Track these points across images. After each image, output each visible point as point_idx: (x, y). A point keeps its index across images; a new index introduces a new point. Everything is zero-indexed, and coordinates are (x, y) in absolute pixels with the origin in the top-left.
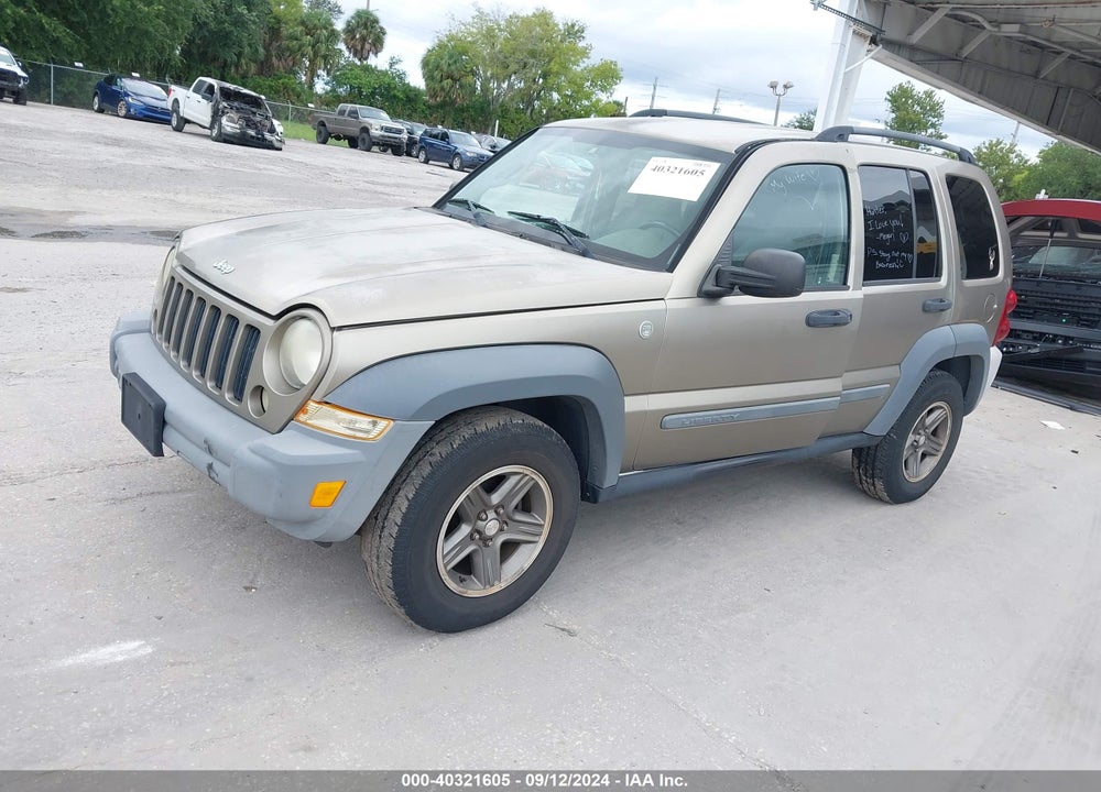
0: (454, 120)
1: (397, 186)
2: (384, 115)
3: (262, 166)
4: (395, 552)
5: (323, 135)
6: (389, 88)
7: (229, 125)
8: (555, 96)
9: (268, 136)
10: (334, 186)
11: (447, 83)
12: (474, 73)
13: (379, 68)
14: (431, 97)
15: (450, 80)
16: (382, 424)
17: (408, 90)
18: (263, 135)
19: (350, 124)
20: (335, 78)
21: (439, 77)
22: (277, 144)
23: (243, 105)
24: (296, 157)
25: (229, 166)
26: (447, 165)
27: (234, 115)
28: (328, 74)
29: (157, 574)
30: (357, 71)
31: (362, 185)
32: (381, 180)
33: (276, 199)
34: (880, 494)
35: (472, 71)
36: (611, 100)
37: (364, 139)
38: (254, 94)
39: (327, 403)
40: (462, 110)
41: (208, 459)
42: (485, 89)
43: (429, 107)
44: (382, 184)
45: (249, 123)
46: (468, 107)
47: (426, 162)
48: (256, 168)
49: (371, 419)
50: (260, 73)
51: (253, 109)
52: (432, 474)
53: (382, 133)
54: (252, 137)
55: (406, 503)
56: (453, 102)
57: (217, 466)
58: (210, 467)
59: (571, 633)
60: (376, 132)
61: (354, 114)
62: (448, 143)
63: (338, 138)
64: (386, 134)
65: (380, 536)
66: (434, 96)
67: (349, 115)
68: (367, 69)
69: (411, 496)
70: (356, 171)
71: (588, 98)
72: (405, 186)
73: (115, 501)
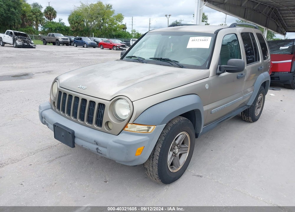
0: (80, 34)
1: (73, 54)
2: (62, 35)
3: (32, 53)
4: (158, 164)
5: (45, 42)
6: (60, 27)
7: (19, 42)
8: (107, 25)
9: (31, 44)
10: (56, 56)
11: (76, 24)
12: (84, 21)
13: (56, 22)
14: (73, 29)
15: (77, 24)
16: (152, 127)
17: (65, 27)
18: (29, 44)
19: (52, 39)
20: (44, 26)
21: (74, 23)
22: (34, 47)
23: (22, 37)
24: (41, 50)
25: (23, 54)
26: (82, 47)
27: (19, 40)
28: (42, 25)
29: (76, 183)
30: (50, 23)
31: (63, 55)
32: (67, 53)
33: (42, 62)
34: (250, 120)
35: (83, 20)
36: (122, 24)
37: (57, 43)
38: (24, 33)
39: (134, 123)
40: (82, 31)
41: (97, 147)
42: (87, 25)
43: (72, 32)
44: (68, 54)
45: (25, 42)
46: (83, 30)
47: (76, 46)
48: (31, 54)
49: (147, 126)
50: (22, 27)
51: (25, 37)
52: (165, 139)
53: (62, 40)
54: (26, 45)
55: (160, 149)
56: (79, 29)
57: (100, 148)
58: (97, 149)
59: (201, 177)
60: (60, 40)
61: (53, 35)
62: (82, 41)
63: (49, 43)
64: (64, 40)
65: (153, 160)
66: (73, 28)
67: (52, 36)
68: (53, 23)
69: (161, 147)
70: (59, 52)
71: (116, 24)
72: (76, 54)
73: (50, 162)
